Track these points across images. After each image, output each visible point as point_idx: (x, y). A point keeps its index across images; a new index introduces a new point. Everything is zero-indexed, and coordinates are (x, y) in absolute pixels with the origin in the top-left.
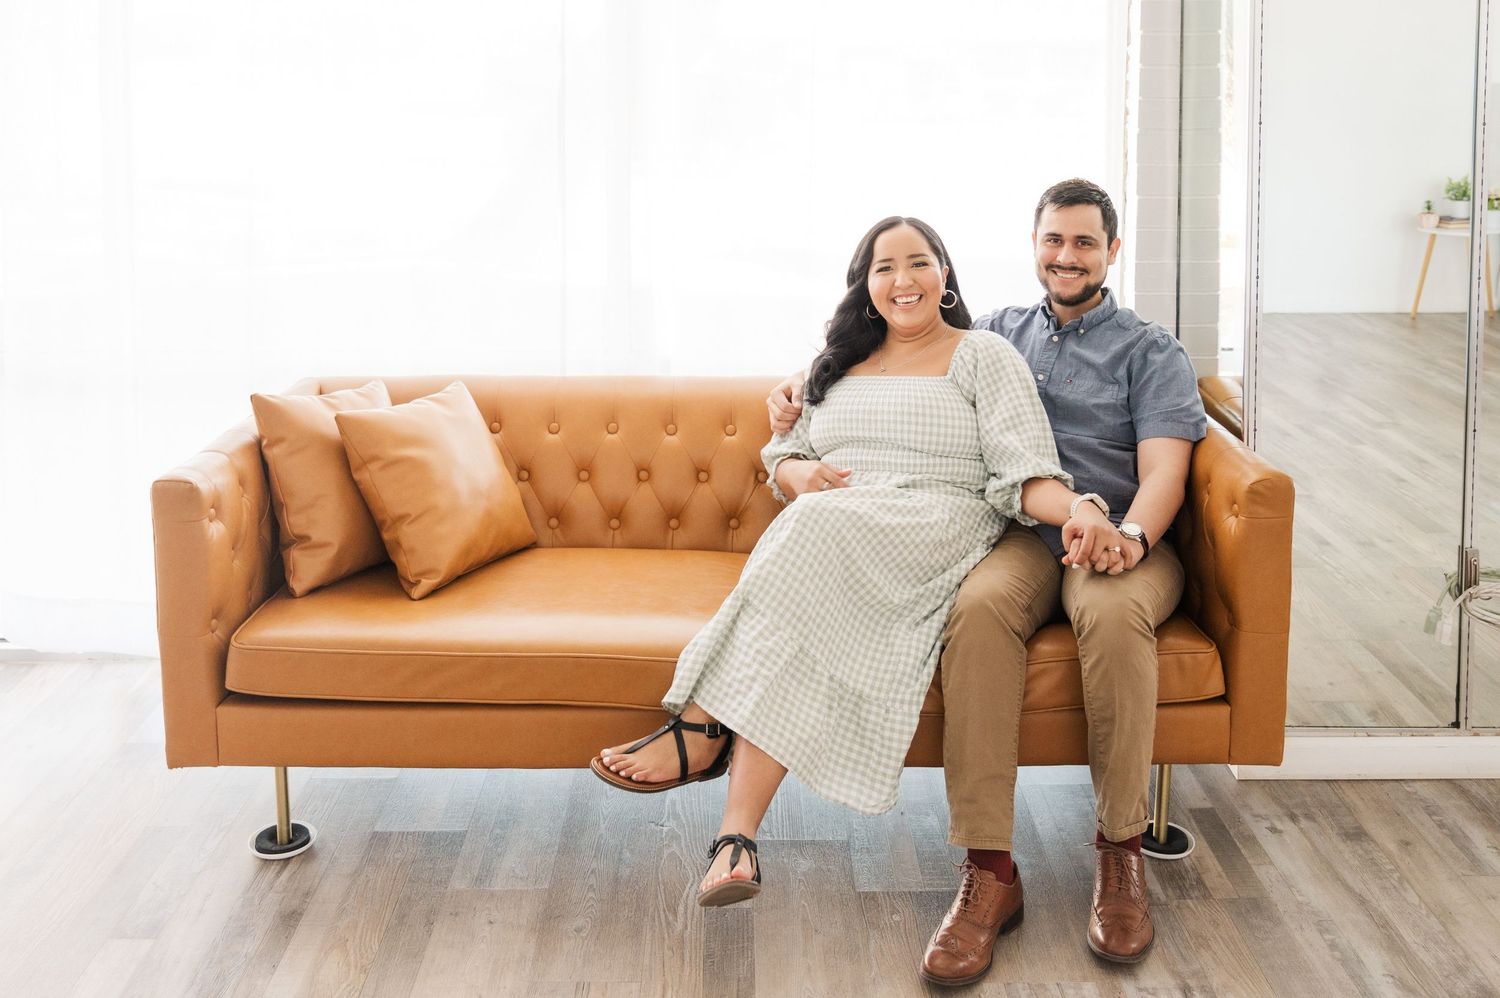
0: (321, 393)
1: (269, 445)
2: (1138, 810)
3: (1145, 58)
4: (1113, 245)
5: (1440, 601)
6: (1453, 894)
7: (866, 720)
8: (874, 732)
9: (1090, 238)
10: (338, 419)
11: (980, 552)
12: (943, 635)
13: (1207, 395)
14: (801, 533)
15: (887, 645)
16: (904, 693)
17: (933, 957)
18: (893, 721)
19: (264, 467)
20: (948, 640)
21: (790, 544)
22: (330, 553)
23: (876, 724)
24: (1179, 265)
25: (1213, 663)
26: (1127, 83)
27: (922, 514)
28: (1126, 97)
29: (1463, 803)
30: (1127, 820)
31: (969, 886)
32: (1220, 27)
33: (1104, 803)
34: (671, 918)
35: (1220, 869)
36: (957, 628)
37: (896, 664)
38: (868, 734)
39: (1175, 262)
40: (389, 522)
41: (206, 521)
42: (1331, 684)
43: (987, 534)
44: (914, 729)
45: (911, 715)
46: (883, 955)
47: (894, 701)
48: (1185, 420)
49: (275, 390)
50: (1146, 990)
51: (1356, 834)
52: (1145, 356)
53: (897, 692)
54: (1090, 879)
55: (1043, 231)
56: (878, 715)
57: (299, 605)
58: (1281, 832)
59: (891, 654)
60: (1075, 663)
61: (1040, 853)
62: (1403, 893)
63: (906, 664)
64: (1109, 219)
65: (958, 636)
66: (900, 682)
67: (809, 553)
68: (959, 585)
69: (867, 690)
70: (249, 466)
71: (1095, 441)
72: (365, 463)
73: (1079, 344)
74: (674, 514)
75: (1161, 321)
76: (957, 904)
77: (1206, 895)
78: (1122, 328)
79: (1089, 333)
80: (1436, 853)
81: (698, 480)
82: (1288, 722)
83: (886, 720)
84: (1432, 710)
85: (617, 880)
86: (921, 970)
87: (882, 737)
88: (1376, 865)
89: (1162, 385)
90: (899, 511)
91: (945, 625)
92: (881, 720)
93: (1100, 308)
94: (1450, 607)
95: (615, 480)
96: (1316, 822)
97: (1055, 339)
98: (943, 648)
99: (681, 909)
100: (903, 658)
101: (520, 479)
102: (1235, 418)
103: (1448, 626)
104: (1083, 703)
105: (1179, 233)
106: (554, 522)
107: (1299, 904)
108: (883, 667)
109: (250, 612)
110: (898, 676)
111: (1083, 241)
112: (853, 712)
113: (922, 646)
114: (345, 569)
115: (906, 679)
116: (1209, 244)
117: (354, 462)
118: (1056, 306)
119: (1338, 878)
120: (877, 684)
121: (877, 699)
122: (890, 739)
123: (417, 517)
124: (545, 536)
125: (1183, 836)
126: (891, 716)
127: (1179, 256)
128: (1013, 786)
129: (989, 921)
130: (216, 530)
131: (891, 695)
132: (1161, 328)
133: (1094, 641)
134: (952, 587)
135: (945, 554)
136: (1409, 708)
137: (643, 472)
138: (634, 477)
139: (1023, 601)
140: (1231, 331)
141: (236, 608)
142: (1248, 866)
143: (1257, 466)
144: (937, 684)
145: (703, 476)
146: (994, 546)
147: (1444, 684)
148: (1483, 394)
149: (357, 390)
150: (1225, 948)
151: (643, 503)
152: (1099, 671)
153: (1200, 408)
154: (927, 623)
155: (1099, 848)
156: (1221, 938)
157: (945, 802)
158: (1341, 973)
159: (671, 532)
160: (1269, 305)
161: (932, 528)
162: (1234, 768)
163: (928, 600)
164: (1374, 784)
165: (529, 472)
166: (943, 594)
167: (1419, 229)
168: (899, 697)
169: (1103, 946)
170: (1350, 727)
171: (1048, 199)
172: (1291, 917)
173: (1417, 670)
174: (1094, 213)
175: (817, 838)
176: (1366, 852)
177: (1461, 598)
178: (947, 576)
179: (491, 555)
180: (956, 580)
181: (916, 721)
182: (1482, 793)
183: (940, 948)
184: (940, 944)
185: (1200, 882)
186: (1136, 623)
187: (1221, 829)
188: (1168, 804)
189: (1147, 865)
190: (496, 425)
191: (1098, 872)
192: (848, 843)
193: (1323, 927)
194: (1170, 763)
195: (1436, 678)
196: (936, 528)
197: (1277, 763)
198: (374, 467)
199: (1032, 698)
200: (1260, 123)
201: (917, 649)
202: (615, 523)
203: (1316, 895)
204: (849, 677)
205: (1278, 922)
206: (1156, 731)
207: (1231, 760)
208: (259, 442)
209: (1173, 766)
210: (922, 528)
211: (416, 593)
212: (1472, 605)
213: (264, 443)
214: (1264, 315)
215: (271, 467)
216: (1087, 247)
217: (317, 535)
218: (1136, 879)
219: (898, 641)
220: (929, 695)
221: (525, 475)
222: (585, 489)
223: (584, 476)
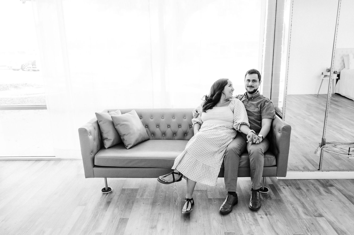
0: (108, 112)
1: (99, 122)
2: (259, 185)
3: (266, 45)
4: (260, 82)
5: (318, 148)
6: (316, 198)
7: (210, 170)
8: (212, 172)
9: (255, 80)
10: (111, 117)
11: (232, 140)
12: (224, 155)
13: (276, 111)
14: (197, 140)
15: (214, 157)
16: (217, 165)
17: (221, 209)
18: (215, 170)
19: (99, 126)
20: (225, 156)
21: (196, 142)
22: (112, 141)
23: (212, 171)
24: (271, 86)
25: (274, 159)
26: (263, 50)
27: (220, 135)
28: (263, 53)
29: (319, 183)
30: (257, 186)
31: (228, 197)
32: (282, 38)
33: (253, 183)
34: (175, 202)
35: (274, 194)
36: (227, 154)
37: (216, 160)
38: (211, 173)
39: (271, 85)
40: (122, 136)
41: (89, 135)
42: (296, 163)
43: (233, 137)
44: (219, 172)
45: (218, 169)
46: (212, 208)
47: (215, 167)
48: (271, 115)
49: (100, 112)
50: (259, 214)
51: (299, 189)
52: (264, 103)
53: (216, 165)
54: (250, 196)
55: (247, 79)
56: (212, 169)
57: (107, 150)
58: (285, 188)
59: (214, 159)
60: (248, 160)
61: (241, 192)
62: (307, 199)
63: (217, 160)
64: (259, 77)
65: (227, 155)
66: (216, 164)
67: (199, 144)
68: (227, 146)
69: (210, 165)
70: (96, 126)
71: (254, 119)
72: (117, 125)
73: (251, 101)
74: (175, 134)
75: (267, 97)
76: (226, 200)
77: (271, 199)
78: (260, 98)
79: (254, 99)
80: (313, 192)
81: (179, 127)
82: (288, 169)
83: (214, 170)
84: (315, 167)
85: (165, 196)
86: (219, 211)
87: (214, 173)
88: (302, 194)
89: (267, 109)
90: (216, 135)
91: (225, 153)
92: (213, 170)
93: (256, 94)
94: (320, 149)
95: (163, 128)
96: (291, 186)
97: (247, 100)
98: (224, 157)
99: (177, 201)
100: (217, 159)
101: (146, 127)
102: (281, 115)
103: (319, 153)
104: (250, 166)
105: (272, 79)
106: (152, 135)
107: (288, 200)
108: (213, 161)
109: (98, 152)
110: (216, 163)
111: (254, 81)
112: (208, 169)
113: (220, 157)
114: (115, 144)
115: (217, 163)
116: (278, 82)
117: (115, 124)
118: (248, 94)
119: (295, 196)
120: (212, 164)
121: (212, 167)
122: (215, 174)
123: (127, 134)
124: (151, 138)
125: (267, 189)
126: (215, 169)
127: (272, 84)
128: (237, 181)
129: (231, 203)
130: (91, 137)
131: (215, 166)
132: (268, 98)
133: (252, 156)
134: (226, 146)
135: (225, 141)
136: (310, 167)
137: (169, 126)
138: (167, 127)
139: (239, 149)
140: (281, 99)
141: (95, 151)
142: (279, 194)
143: (284, 124)
144: (223, 164)
145: (180, 127)
146: (234, 139)
147: (318, 163)
148: (330, 109)
149: (115, 112)
151: (169, 132)
152: (253, 161)
153: (275, 113)
154: (221, 153)
155: (252, 191)
156: (273, 206)
157: (224, 183)
158: (294, 212)
159: (174, 137)
160: (288, 93)
161: (222, 137)
162: (277, 177)
163: (221, 149)
164: (303, 180)
165: (148, 126)
166: (224, 148)
167: (320, 78)
168: (216, 166)
169: (251, 207)
170: (299, 170)
171: (247, 73)
172: (286, 202)
173: (312, 160)
174: (256, 75)
175: (201, 189)
176: (301, 191)
177: (322, 147)
178: (225, 145)
179: (141, 141)
180: (227, 145)
181: (220, 170)
182: (323, 181)
183: (223, 208)
184: (223, 207)
185: (270, 196)
186: (260, 152)
187: (274, 188)
188: (265, 184)
189: (260, 194)
190: (141, 118)
191: (251, 195)
192: (207, 190)
193: (291, 204)
194: (265, 177)
195: (316, 162)
196: (223, 137)
197: (285, 176)
198: (119, 126)
199: (240, 166)
200: (289, 57)
201: (219, 158)
202: (164, 135)
203: (291, 199)
204: (207, 163)
205: (283, 203)
206: (263, 171)
207: (276, 176)
208: (97, 121)
209: (266, 177)
210: (220, 137)
211: (128, 148)
212: (323, 149)
213: (98, 121)
214: (288, 95)
215: (100, 125)
216: (255, 82)
217: (109, 138)
218: (258, 196)
219: (216, 156)
220: (222, 166)
221: (147, 127)
222: (158, 129)
223: (158, 127)
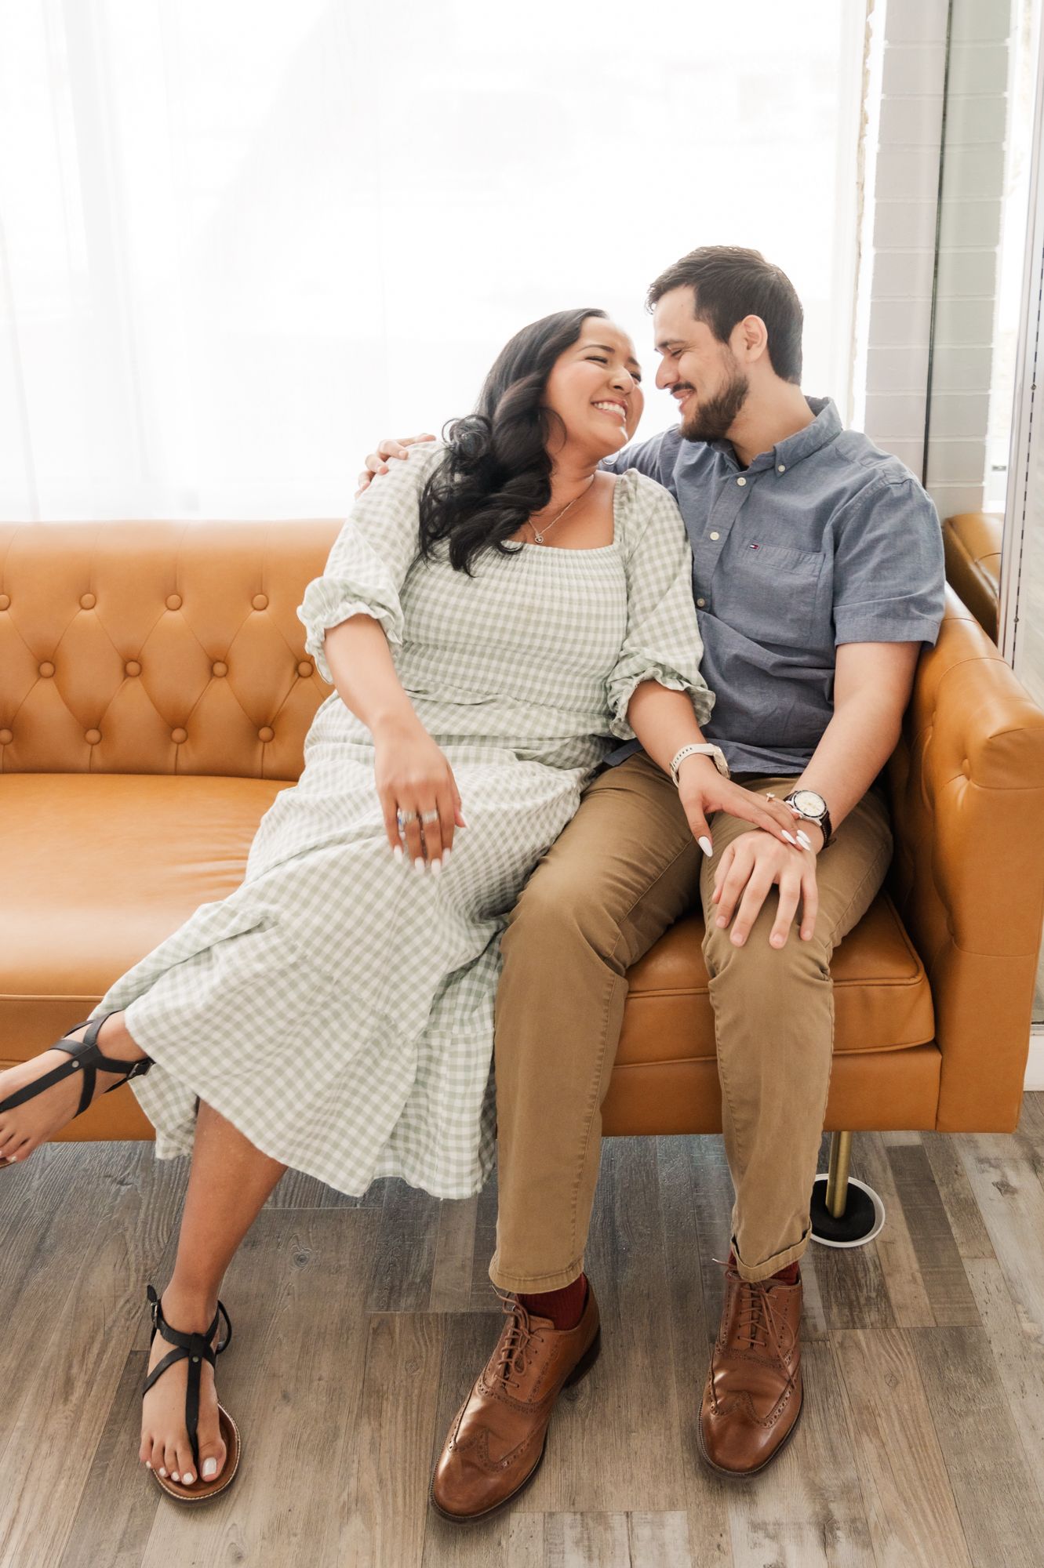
2: (791, 1229)
35: (915, 1269)
58: (1014, 1192)
74: (177, 723)
77: (887, 1320)
79: (793, 471)
81: (212, 674)
93: (808, 431)
97: (741, 480)
107: (1026, 1337)
129: (539, 1397)
137: (132, 664)
138: (119, 670)
139: (626, 901)
142: (958, 1262)
145: (219, 668)
150: (900, 1436)
151: (133, 707)
156: (899, 1412)
159: (174, 747)
184: (462, 1447)
185: (882, 1290)
202: (93, 735)
205: (987, 1377)
222: (47, 688)
223: (47, 669)
